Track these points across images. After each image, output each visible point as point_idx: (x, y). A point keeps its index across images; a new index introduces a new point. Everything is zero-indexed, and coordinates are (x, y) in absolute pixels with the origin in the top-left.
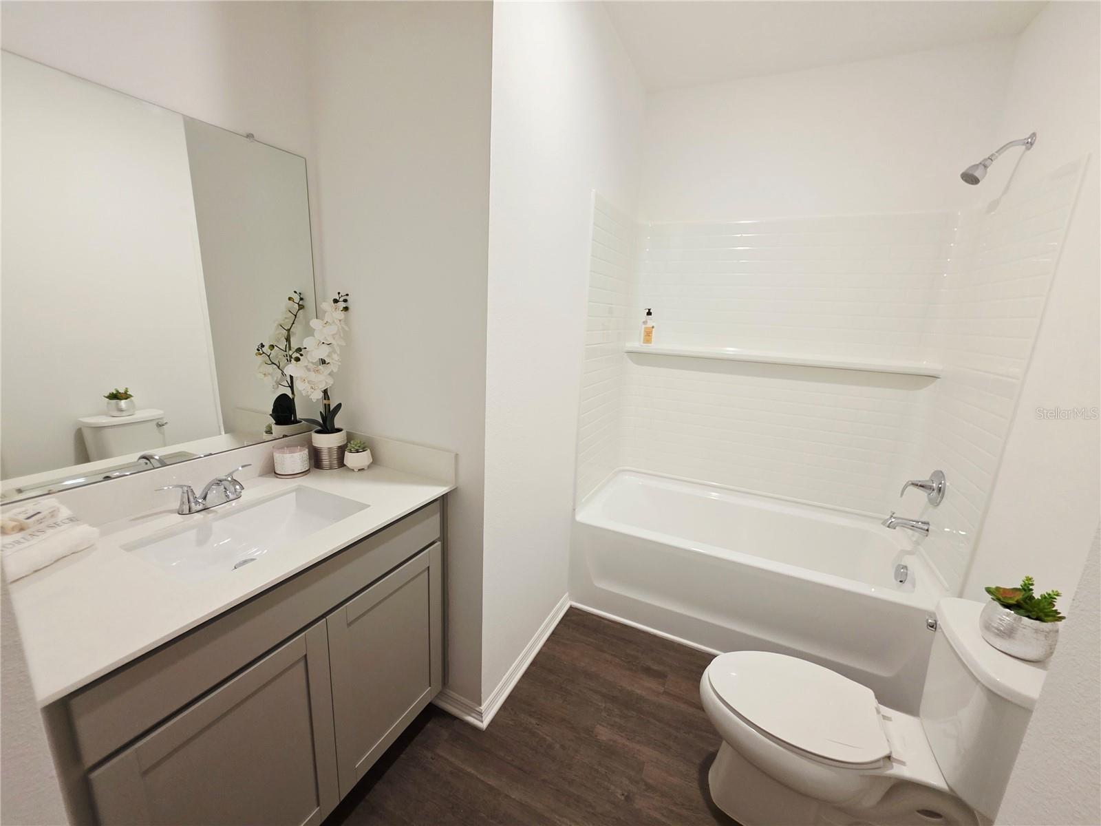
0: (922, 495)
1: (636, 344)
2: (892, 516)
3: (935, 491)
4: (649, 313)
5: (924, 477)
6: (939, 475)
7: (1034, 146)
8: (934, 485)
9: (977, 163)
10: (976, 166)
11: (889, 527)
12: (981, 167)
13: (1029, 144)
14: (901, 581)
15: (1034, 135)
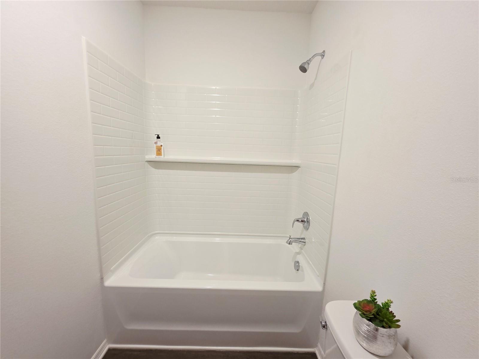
0: (301, 225)
1: (153, 156)
2: (290, 238)
3: (306, 222)
4: (158, 137)
5: (300, 216)
6: (306, 214)
7: (325, 56)
8: (305, 219)
9: (305, 62)
10: (305, 63)
11: (289, 244)
12: (307, 64)
13: (323, 56)
14: (297, 270)
15: (324, 51)
